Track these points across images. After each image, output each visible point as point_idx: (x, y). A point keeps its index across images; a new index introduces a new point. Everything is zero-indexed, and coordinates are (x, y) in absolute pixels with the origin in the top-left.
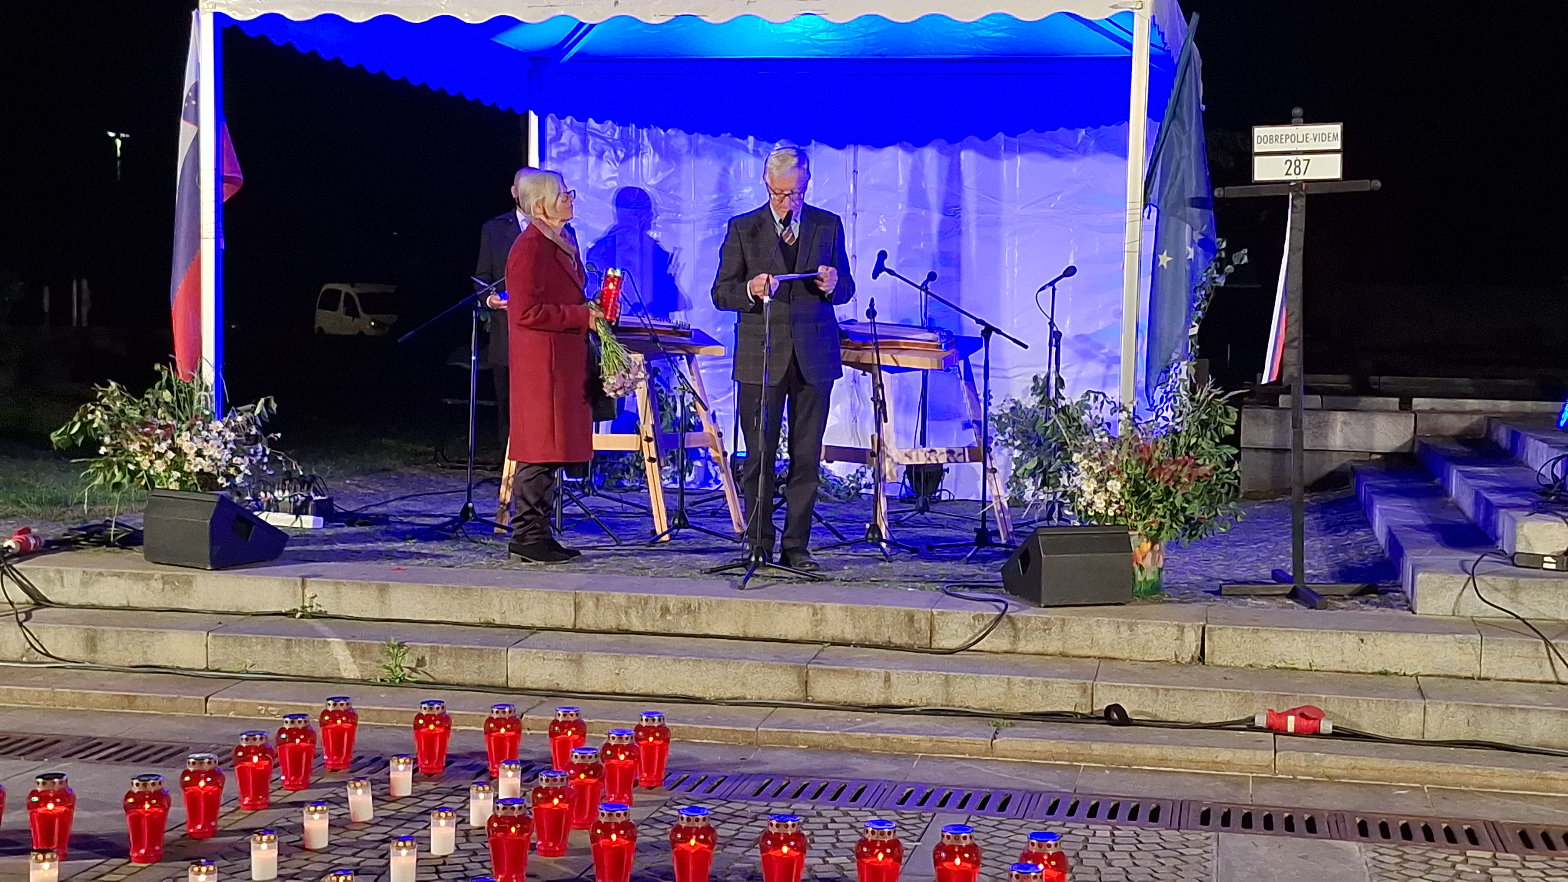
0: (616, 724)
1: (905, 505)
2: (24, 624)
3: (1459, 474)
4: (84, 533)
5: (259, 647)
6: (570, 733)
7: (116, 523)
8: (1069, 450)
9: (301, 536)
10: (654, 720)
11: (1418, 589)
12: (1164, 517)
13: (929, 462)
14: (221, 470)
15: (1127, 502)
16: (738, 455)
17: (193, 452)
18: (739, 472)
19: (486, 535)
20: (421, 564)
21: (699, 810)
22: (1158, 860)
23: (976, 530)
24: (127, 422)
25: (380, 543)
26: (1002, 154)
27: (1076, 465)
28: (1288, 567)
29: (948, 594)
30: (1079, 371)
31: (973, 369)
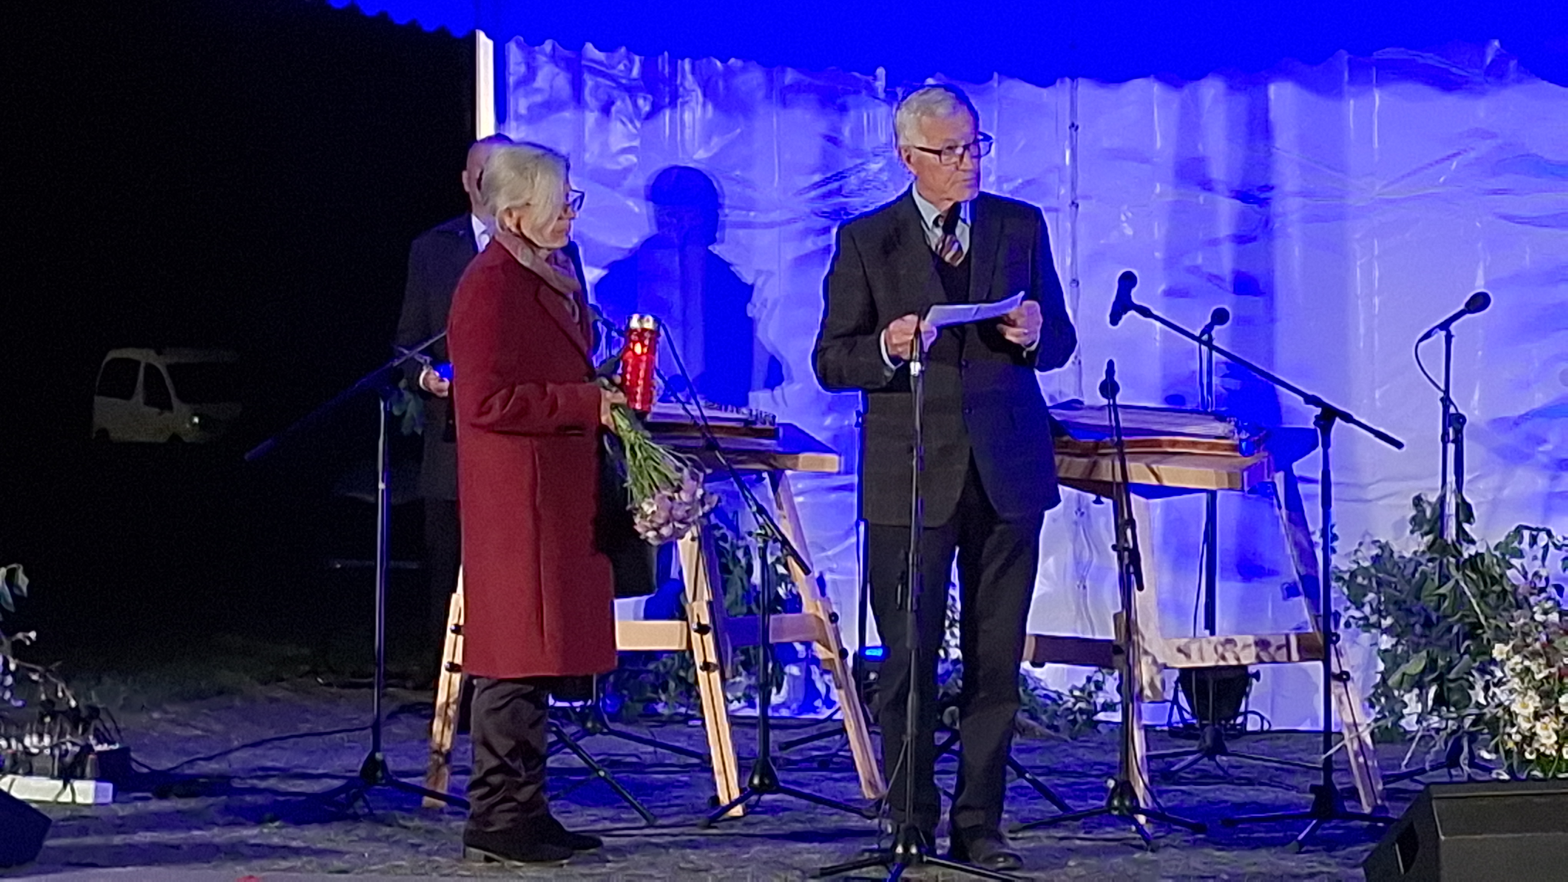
1: (1180, 742)
8: (1485, 636)
9: (75, 817)
13: (1222, 663)
16: (868, 653)
18: (870, 685)
19: (408, 811)
20: (290, 869)
23: (1314, 789)
25: (216, 831)
26: (1346, 91)
27: (1501, 664)
30: (1500, 489)
31: (1302, 488)
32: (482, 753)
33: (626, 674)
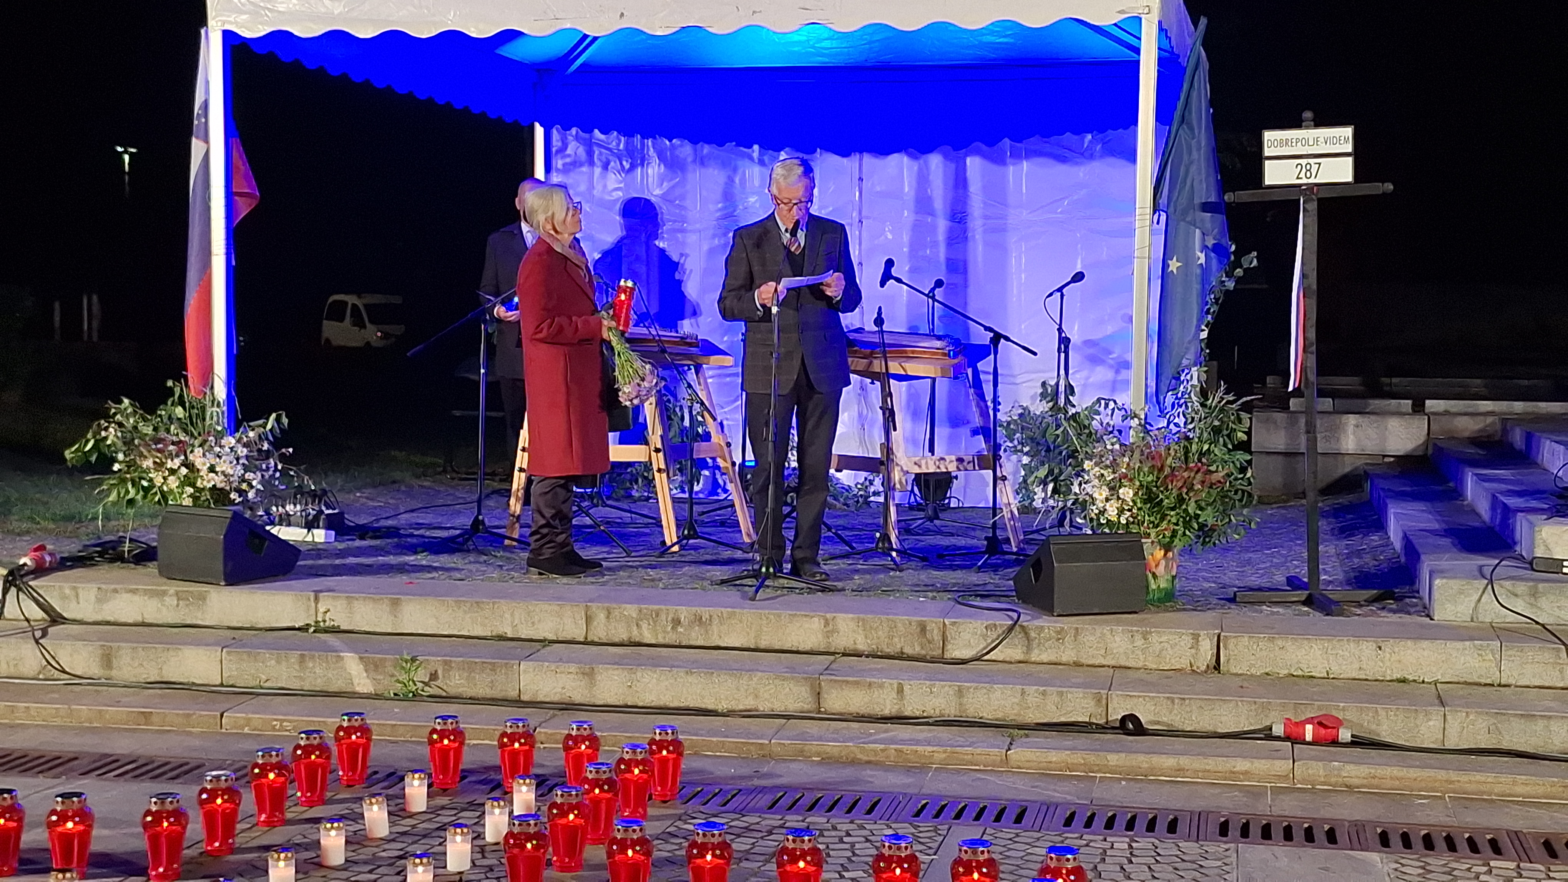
0: (630, 737)
1: (915, 513)
2: (40, 641)
3: (1475, 478)
4: (98, 549)
5: (273, 662)
6: (583, 747)
7: (131, 540)
8: (1080, 457)
9: (312, 550)
10: (667, 734)
11: (1436, 595)
12: (1177, 524)
13: (938, 471)
14: (234, 485)
15: (1139, 509)
16: (747, 464)
17: (205, 468)
18: (747, 481)
19: (496, 547)
20: (433, 578)
21: (713, 825)
22: (1177, 872)
23: (986, 538)
24: (140, 438)
25: (392, 557)
26: (1008, 160)
27: (1088, 472)
28: (1303, 573)
29: (960, 603)
30: (1087, 378)
31: (982, 377)
32: (537, 516)
33: (615, 475)
